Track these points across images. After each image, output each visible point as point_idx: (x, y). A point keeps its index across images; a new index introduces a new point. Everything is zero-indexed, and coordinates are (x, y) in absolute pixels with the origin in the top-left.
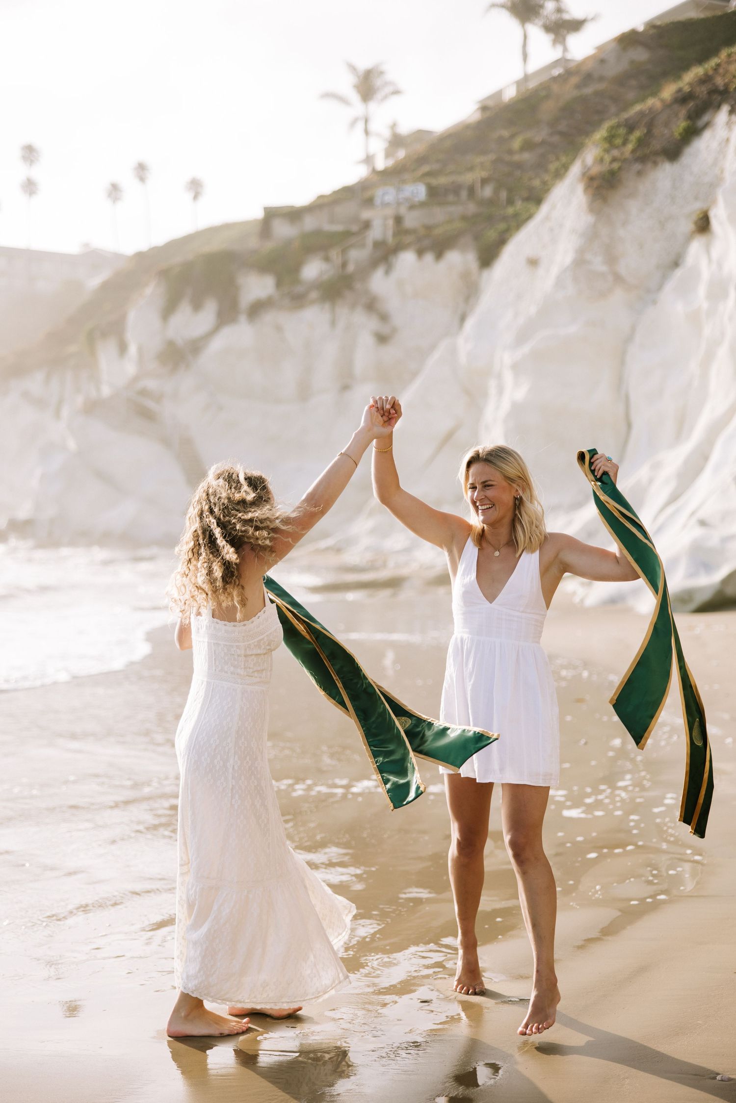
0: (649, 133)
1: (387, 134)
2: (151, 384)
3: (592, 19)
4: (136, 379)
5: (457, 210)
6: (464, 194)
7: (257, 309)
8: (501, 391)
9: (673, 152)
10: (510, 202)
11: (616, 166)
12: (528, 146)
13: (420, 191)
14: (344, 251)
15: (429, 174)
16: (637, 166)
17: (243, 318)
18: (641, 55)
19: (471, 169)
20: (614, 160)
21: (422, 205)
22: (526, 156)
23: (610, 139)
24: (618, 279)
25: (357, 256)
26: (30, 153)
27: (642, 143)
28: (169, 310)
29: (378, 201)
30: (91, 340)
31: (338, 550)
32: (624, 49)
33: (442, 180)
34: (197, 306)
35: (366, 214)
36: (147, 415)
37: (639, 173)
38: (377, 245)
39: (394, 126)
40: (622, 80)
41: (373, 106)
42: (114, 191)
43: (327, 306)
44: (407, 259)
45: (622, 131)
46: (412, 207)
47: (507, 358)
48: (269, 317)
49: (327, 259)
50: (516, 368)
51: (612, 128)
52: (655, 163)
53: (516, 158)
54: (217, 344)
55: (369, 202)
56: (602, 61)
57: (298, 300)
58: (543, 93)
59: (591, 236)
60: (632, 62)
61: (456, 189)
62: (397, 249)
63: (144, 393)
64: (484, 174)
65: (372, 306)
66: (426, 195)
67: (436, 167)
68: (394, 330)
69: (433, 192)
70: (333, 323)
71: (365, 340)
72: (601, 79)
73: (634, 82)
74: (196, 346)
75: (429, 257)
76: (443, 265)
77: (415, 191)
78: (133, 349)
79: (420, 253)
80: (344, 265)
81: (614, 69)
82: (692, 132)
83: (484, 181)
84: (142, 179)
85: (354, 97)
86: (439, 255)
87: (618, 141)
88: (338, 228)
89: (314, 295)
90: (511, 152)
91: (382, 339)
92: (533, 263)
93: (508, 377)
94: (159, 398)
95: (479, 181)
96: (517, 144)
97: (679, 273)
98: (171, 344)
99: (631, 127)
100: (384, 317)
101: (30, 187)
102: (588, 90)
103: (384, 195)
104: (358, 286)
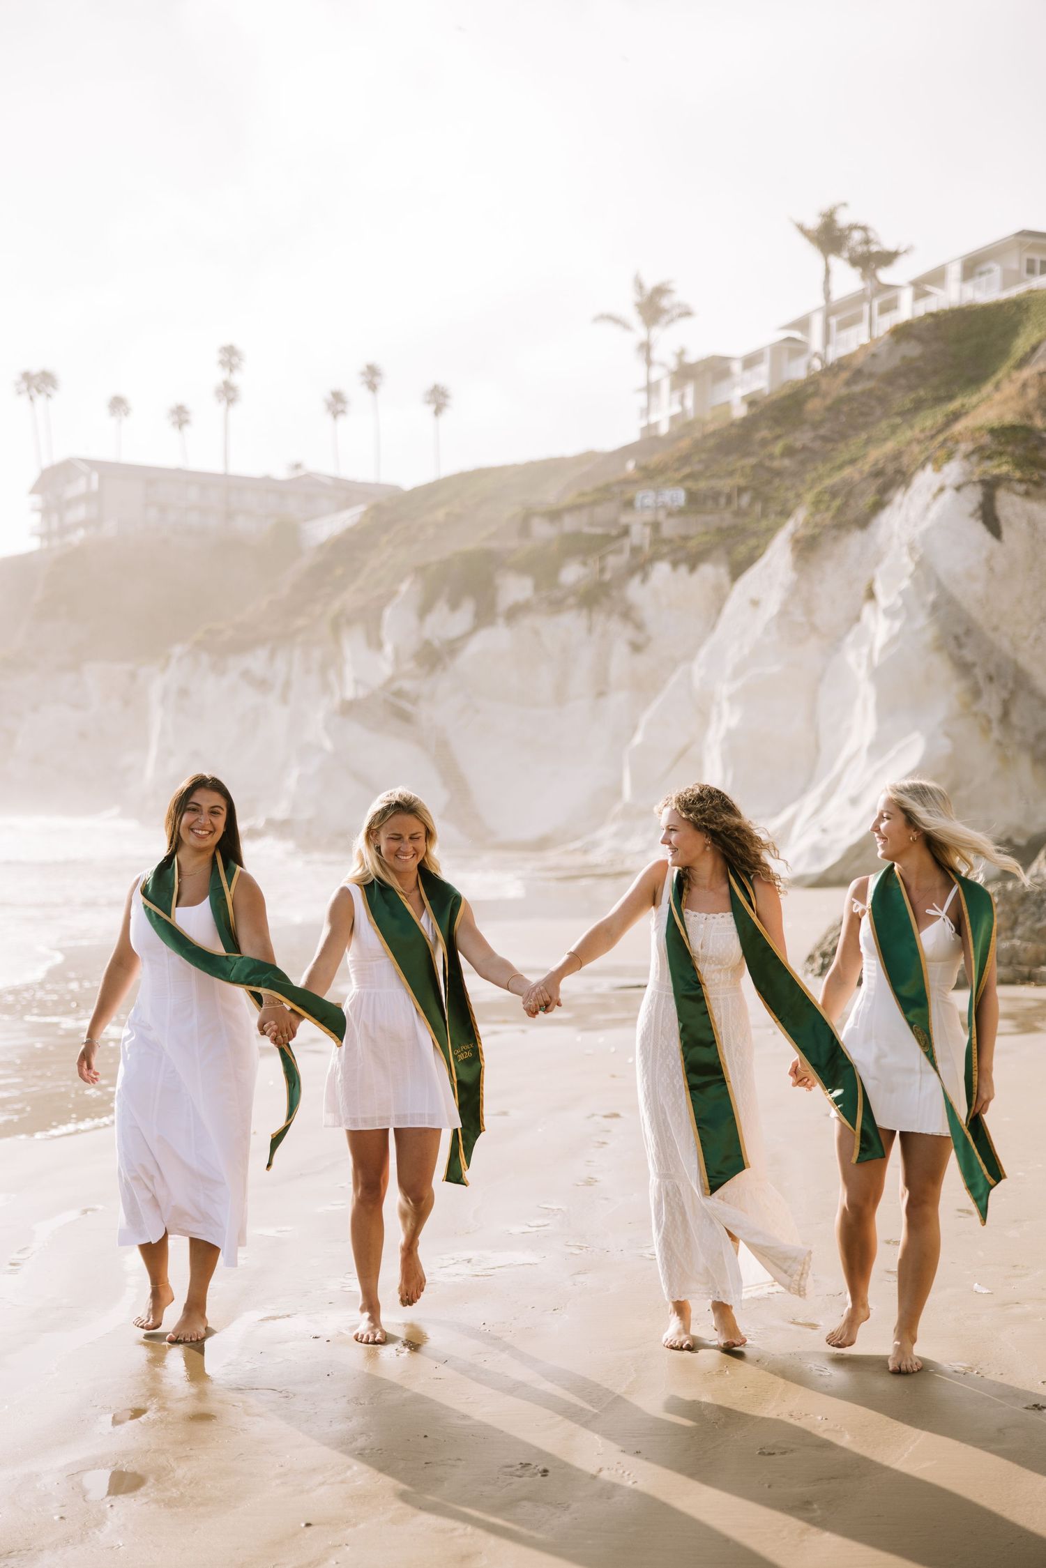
0: (846, 504)
1: (672, 363)
2: (407, 685)
3: (905, 252)
4: (392, 680)
5: (713, 520)
6: (723, 501)
7: (514, 613)
8: (720, 717)
9: (864, 522)
10: (764, 514)
11: (817, 531)
12: (789, 452)
13: (677, 496)
14: (602, 558)
15: (690, 476)
16: (834, 532)
17: (500, 621)
18: (912, 349)
19: (731, 474)
20: (816, 525)
21: (681, 512)
22: (787, 462)
23: (817, 503)
24: (814, 628)
25: (616, 562)
26: (230, 356)
27: (840, 511)
28: (425, 610)
29: (638, 504)
30: (336, 626)
31: (585, 851)
32: (898, 342)
33: (702, 485)
34: (454, 605)
35: (625, 519)
36: (405, 717)
37: (836, 539)
38: (635, 550)
39: (681, 354)
40: (891, 378)
41: (656, 332)
42: (337, 404)
43: (585, 612)
44: (662, 570)
45: (826, 497)
46: (670, 514)
47: (724, 690)
48: (527, 622)
49: (584, 564)
50: (732, 699)
51: (820, 493)
52: (849, 531)
53: (776, 464)
54: (475, 645)
55: (629, 504)
56: (874, 356)
57: (556, 606)
58: (811, 389)
59: (794, 591)
60: (904, 358)
61: (715, 496)
62: (654, 558)
63: (399, 694)
64: (742, 482)
65: (627, 614)
66: (685, 500)
67: (698, 467)
68: (649, 639)
69: (692, 497)
70: (590, 630)
71: (621, 650)
72: (871, 376)
73: (903, 381)
74: (453, 647)
75: (683, 569)
76: (696, 577)
77: (675, 496)
78: (388, 648)
79: (675, 565)
80: (602, 570)
81: (885, 365)
82: (879, 506)
83: (741, 490)
84: (373, 387)
85: (634, 318)
86: (693, 568)
87: (822, 507)
88: (599, 531)
89: (571, 600)
90: (771, 457)
91: (636, 648)
92: (755, 603)
93: (725, 706)
94: (415, 700)
95: (736, 490)
96: (778, 448)
97: (856, 628)
98: (427, 644)
99: (834, 494)
100: (639, 626)
101: (228, 393)
102: (857, 388)
103: (643, 497)
104: (614, 593)
